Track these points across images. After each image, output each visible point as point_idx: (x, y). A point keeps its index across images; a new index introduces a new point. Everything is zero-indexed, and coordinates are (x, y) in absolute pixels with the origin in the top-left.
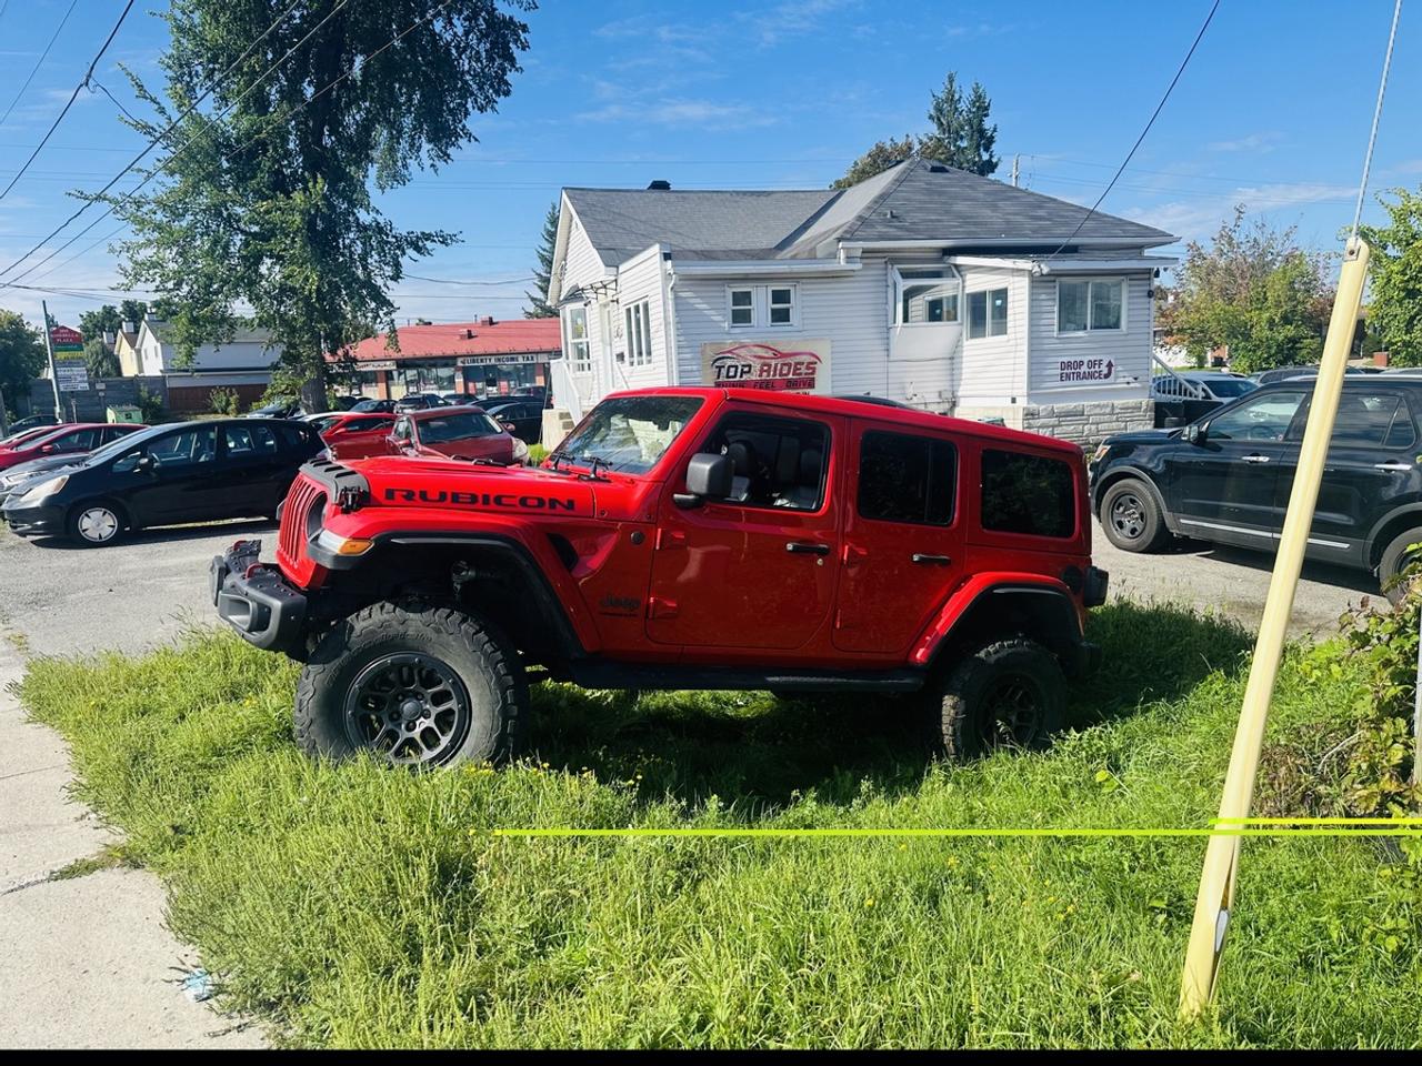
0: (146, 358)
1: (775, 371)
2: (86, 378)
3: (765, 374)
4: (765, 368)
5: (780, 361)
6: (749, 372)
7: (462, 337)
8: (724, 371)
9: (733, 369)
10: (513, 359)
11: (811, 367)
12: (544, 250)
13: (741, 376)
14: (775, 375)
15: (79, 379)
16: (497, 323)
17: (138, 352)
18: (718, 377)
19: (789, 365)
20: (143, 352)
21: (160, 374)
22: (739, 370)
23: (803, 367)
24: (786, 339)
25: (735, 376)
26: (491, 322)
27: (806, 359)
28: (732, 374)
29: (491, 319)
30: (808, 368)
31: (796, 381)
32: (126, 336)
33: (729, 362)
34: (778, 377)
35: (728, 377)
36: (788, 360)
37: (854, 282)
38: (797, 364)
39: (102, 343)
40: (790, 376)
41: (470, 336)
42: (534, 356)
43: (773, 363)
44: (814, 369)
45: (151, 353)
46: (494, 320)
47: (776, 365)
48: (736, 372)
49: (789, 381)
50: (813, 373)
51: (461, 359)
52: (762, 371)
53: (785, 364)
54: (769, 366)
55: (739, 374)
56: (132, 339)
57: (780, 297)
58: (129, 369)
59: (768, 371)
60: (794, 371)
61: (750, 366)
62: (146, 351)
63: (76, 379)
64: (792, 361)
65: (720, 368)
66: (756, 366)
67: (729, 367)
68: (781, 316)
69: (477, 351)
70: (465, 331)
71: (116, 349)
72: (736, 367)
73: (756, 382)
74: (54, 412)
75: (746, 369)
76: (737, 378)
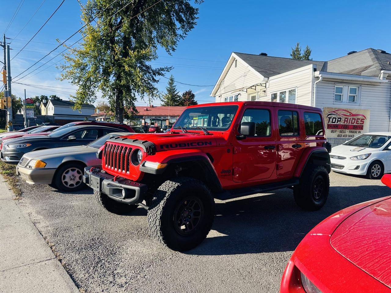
0: (49, 110)
1: (350, 121)
2: (33, 114)
3: (346, 122)
4: (346, 120)
5: (352, 117)
6: (340, 121)
7: (145, 110)
8: (331, 120)
9: (334, 119)
10: (160, 117)
11: (362, 121)
12: (168, 87)
13: (337, 123)
14: (349, 123)
15: (31, 114)
16: (154, 107)
17: (47, 109)
18: (329, 122)
19: (355, 119)
20: (48, 108)
21: (53, 115)
22: (337, 120)
23: (360, 121)
24: (354, 108)
25: (335, 122)
26: (153, 107)
27: (360, 117)
28: (334, 121)
29: (153, 106)
30: (361, 121)
31: (357, 126)
32: (44, 104)
33: (333, 116)
34: (350, 124)
35: (332, 122)
36: (355, 117)
37: (378, 88)
38: (358, 119)
39: (36, 105)
40: (355, 124)
41: (147, 110)
42: (167, 117)
43: (349, 118)
44: (363, 122)
45: (51, 108)
46: (154, 106)
47: (350, 119)
48: (335, 120)
49: (354, 126)
50: (363, 124)
51: (145, 117)
52: (345, 121)
53: (353, 119)
54: (348, 119)
55: (336, 121)
56: (45, 105)
57: (353, 91)
58: (43, 113)
59: (347, 121)
60: (357, 122)
61: (341, 118)
62: (49, 108)
63: (30, 114)
64: (356, 117)
65: (330, 118)
66: (343, 119)
67: (333, 118)
68: (353, 99)
69: (150, 115)
70: (146, 109)
71: (40, 107)
72: (336, 118)
73: (342, 125)
74: (24, 124)
75: (339, 120)
76: (336, 123)
